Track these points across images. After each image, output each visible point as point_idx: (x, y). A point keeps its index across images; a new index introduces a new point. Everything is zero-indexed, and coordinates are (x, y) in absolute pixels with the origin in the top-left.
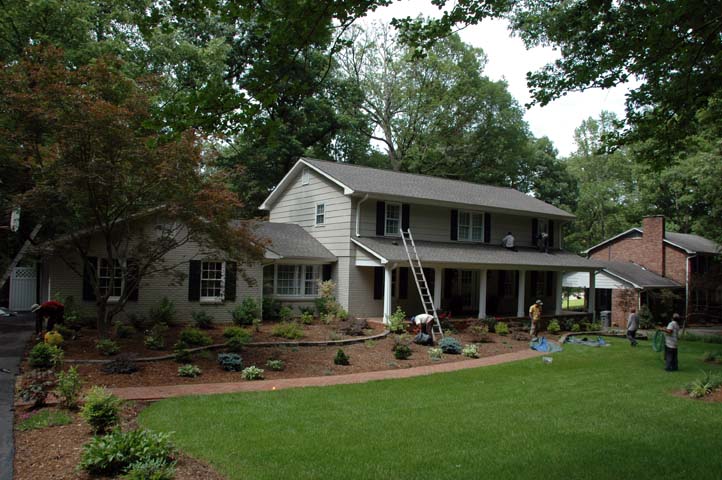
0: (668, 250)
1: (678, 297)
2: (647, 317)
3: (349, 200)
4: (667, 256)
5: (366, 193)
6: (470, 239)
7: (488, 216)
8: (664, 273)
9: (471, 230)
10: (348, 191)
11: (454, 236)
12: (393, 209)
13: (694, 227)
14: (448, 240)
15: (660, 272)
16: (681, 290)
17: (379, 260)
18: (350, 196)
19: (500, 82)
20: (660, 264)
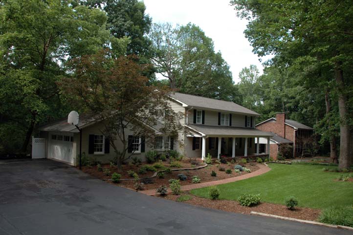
0: (287, 127)
1: (291, 146)
2: (281, 155)
3: (184, 109)
4: (286, 130)
5: (192, 106)
6: (225, 125)
7: (231, 115)
8: (285, 136)
9: (225, 121)
10: (185, 105)
11: (219, 124)
12: (199, 112)
13: (291, 117)
14: (218, 125)
15: (283, 136)
16: (291, 144)
17: (201, 135)
18: (185, 107)
19: (218, 53)
20: (284, 133)
